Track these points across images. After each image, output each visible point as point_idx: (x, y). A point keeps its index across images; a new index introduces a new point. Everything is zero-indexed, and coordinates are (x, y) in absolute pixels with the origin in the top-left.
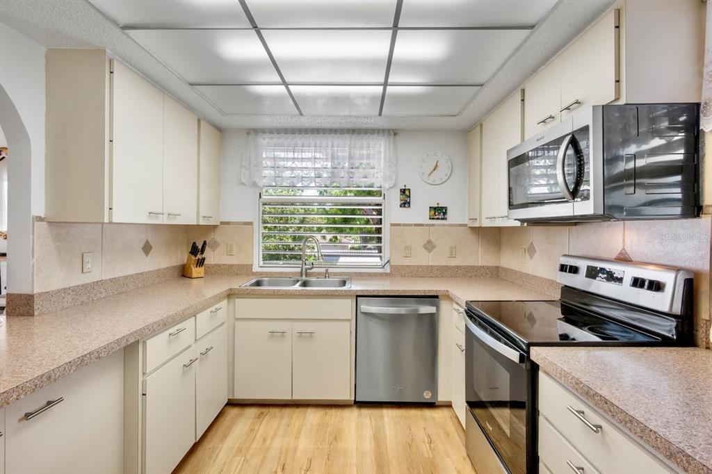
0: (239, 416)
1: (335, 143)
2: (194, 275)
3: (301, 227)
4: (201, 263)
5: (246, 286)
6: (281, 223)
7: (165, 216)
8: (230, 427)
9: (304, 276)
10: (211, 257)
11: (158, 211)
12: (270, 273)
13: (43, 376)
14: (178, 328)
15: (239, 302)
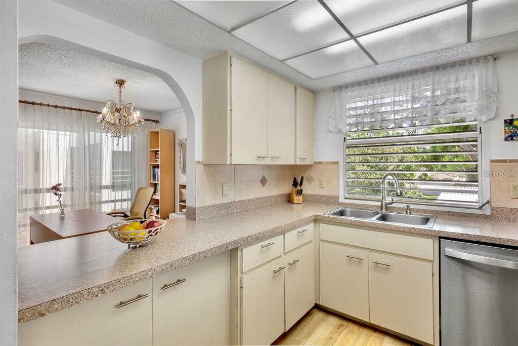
0: (323, 320)
1: (416, 83)
2: (295, 202)
3: (400, 165)
4: (300, 193)
5: (329, 214)
6: (381, 162)
7: (269, 159)
8: (314, 328)
9: (384, 210)
10: (307, 189)
11: (263, 156)
12: (354, 204)
13: (167, 264)
14: (269, 242)
15: (323, 226)
